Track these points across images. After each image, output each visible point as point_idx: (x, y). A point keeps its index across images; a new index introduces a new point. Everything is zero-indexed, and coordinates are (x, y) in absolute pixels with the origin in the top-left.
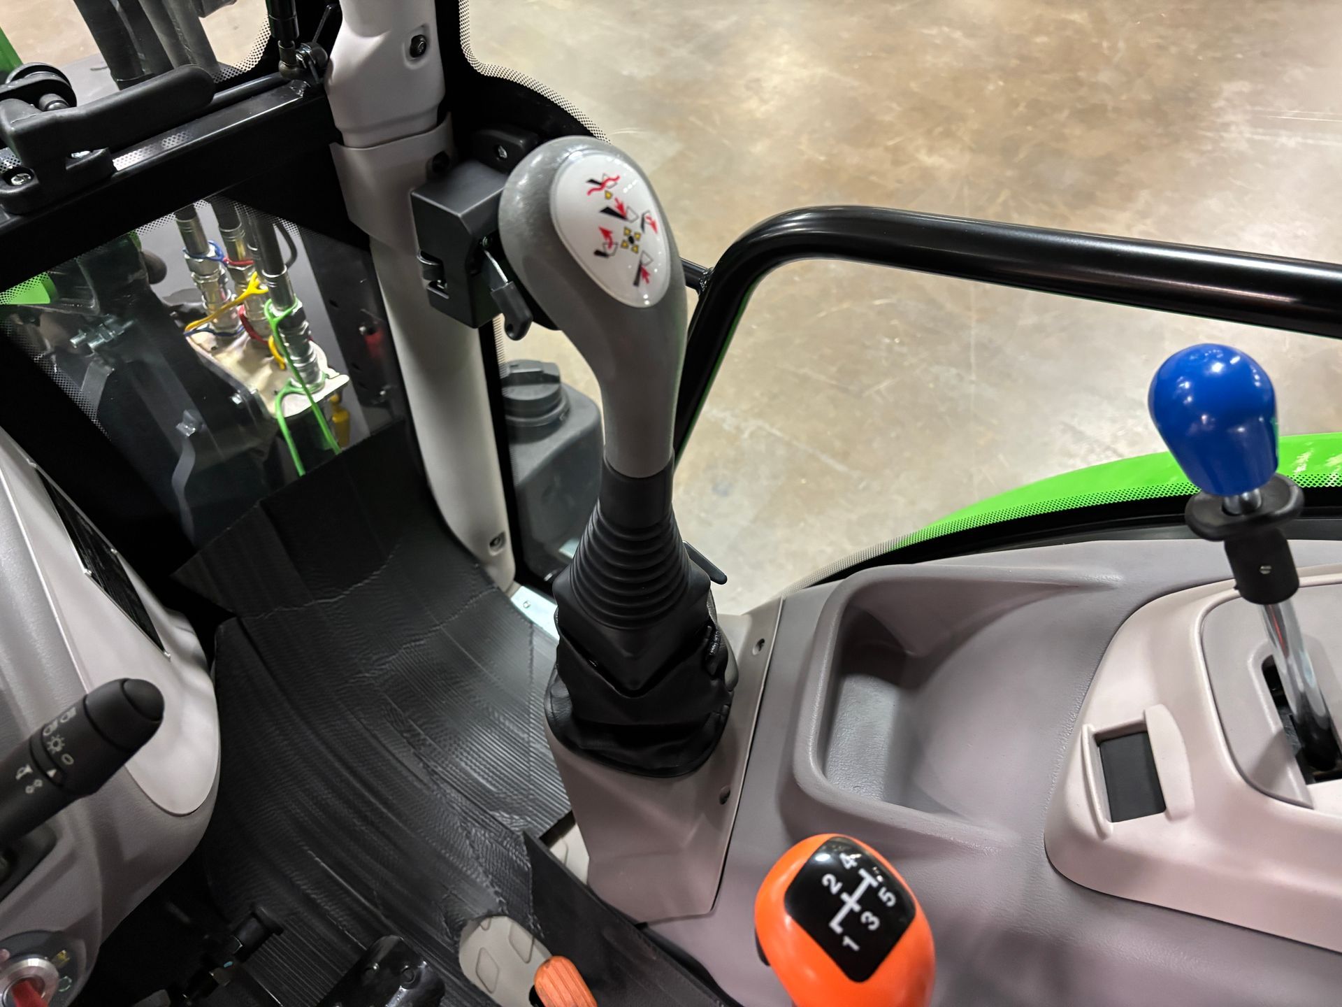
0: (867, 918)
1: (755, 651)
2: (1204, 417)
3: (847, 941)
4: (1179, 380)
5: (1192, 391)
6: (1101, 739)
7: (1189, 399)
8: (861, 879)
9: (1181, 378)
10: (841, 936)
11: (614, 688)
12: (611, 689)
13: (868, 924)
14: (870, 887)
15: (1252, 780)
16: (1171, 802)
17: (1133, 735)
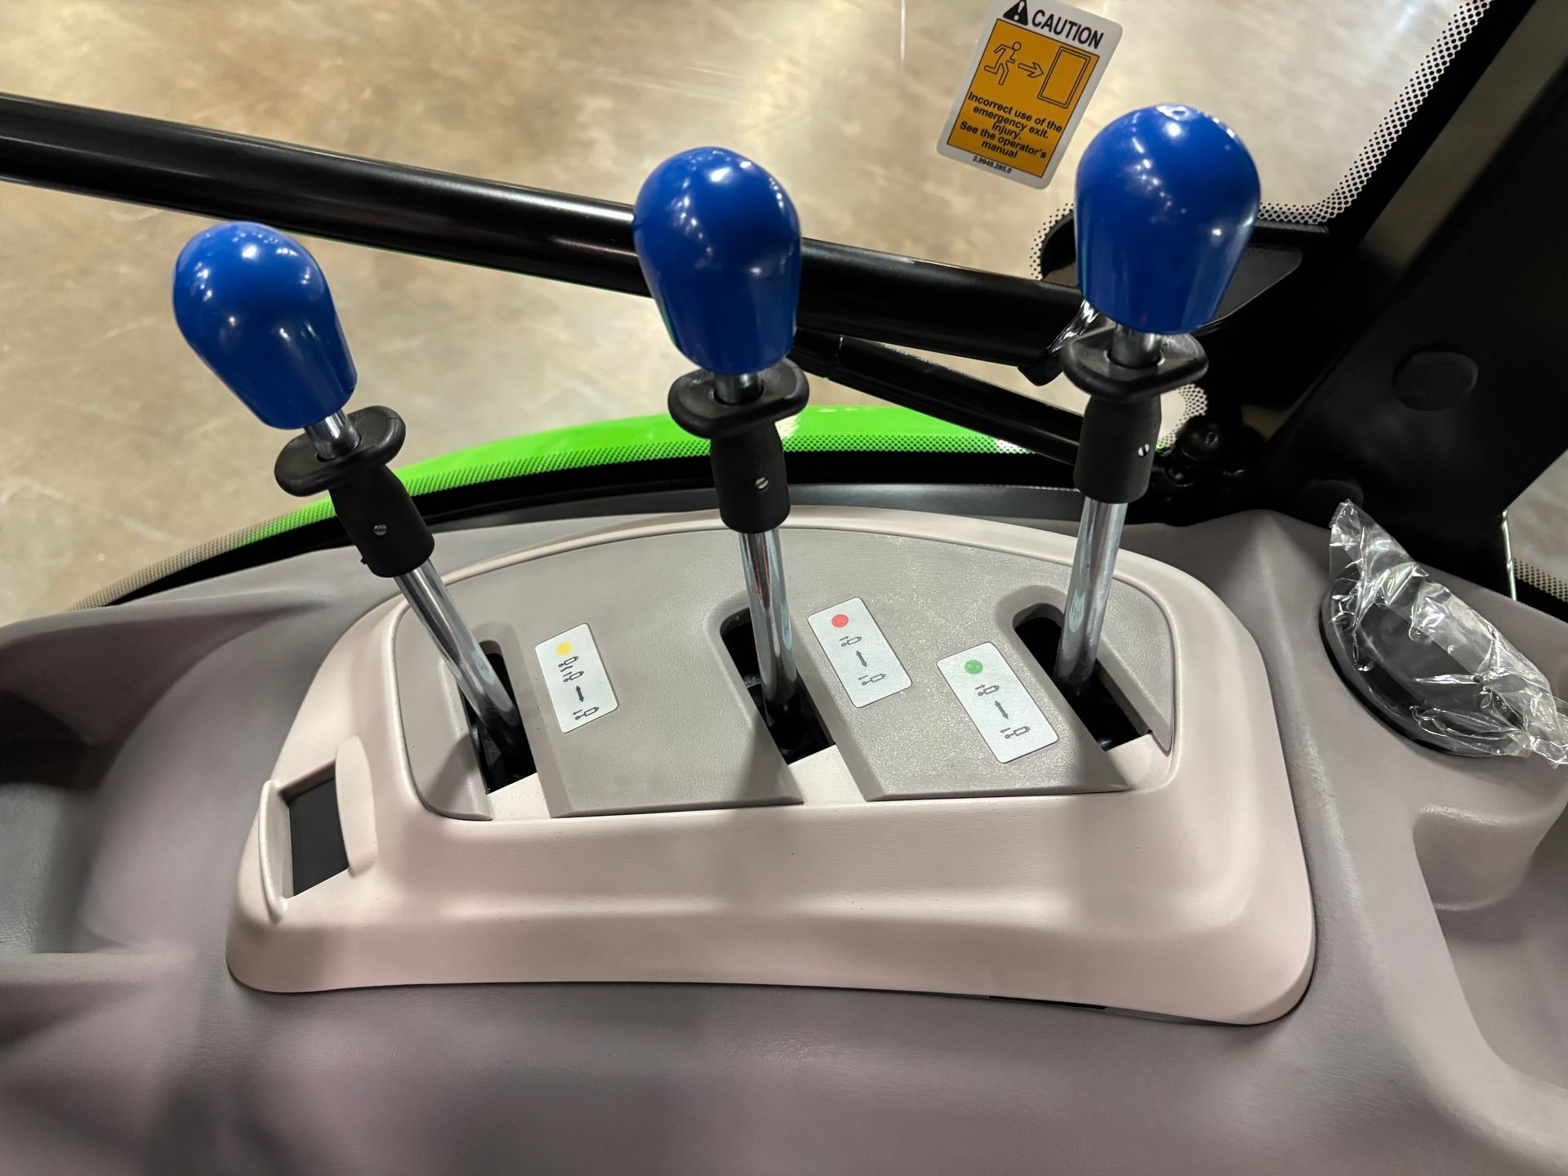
2: (232, 320)
4: (197, 268)
5: (212, 282)
6: (290, 796)
7: (209, 294)
9: (200, 265)
15: (432, 803)
16: (353, 854)
17: (320, 784)
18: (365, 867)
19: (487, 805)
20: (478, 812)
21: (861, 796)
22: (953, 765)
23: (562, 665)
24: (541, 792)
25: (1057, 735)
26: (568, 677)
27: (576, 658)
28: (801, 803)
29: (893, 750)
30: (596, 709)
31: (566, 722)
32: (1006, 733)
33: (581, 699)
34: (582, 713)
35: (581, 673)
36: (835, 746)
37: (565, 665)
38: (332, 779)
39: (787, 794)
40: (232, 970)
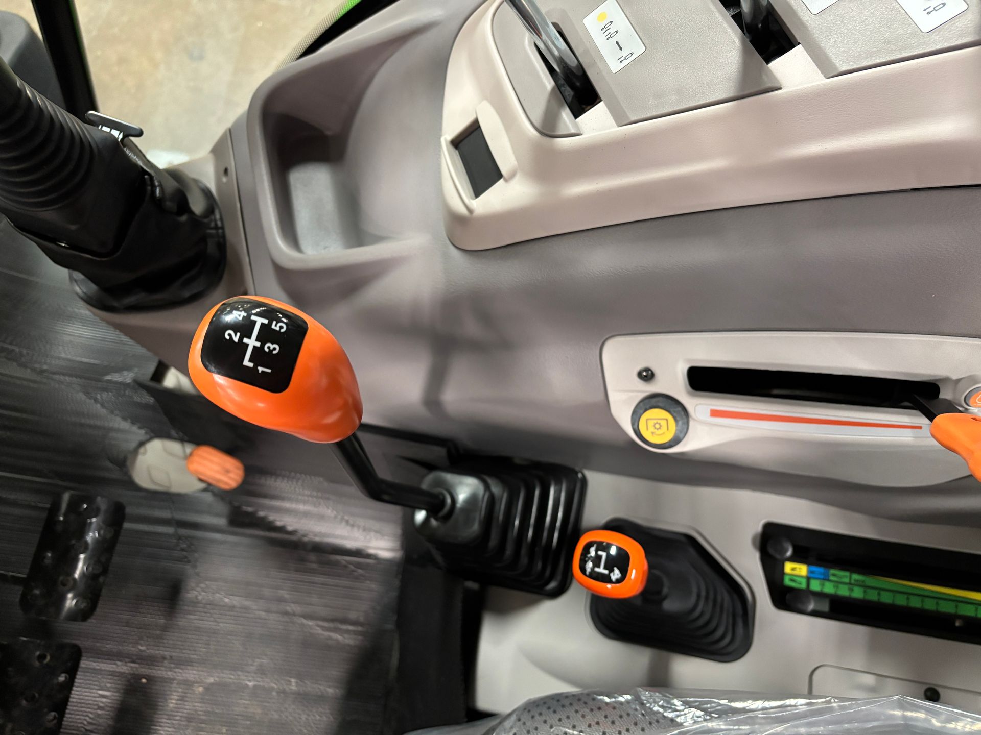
0: (269, 347)
1: (224, 179)
3: (260, 369)
6: (456, 143)
8: (255, 322)
10: (255, 368)
11: (90, 256)
12: (88, 258)
13: (271, 351)
14: (262, 324)
15: (544, 131)
16: (504, 169)
17: (472, 132)
18: (513, 175)
19: (577, 126)
20: (573, 131)
21: (822, 76)
22: (889, 41)
23: (603, 29)
24: (608, 112)
25: (968, 4)
26: (609, 36)
27: (611, 22)
28: (780, 89)
29: (843, 40)
30: (632, 54)
31: (614, 66)
32: (927, 11)
33: (621, 49)
34: (623, 58)
35: (617, 32)
36: (800, 45)
37: (605, 28)
38: (479, 127)
39: (769, 85)
40: (452, 242)
